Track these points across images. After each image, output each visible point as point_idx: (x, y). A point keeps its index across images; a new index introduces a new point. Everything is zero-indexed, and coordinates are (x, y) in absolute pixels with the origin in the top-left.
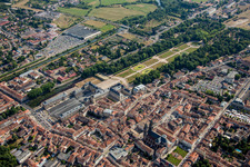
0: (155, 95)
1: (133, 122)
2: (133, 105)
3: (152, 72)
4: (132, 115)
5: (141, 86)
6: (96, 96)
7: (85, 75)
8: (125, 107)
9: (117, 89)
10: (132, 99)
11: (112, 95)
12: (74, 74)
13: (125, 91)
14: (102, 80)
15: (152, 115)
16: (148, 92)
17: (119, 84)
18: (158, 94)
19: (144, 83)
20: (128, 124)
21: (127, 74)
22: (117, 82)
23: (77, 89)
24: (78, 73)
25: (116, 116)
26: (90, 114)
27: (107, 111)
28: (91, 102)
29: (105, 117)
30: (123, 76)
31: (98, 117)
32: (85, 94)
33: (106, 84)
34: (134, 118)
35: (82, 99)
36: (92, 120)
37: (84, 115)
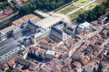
0: (101, 33)
1: (79, 65)
2: (77, 45)
3: (97, 8)
4: (77, 57)
5: (86, 24)
6: (37, 35)
7: (23, 12)
8: (69, 48)
9: (60, 28)
10: (76, 39)
11: (55, 34)
12: (11, 11)
13: (68, 30)
14: (42, 18)
15: (99, 56)
16: (94, 30)
17: (61, 23)
18: (105, 32)
19: (89, 20)
20: (74, 67)
21: (69, 10)
22: (58, 20)
23: (15, 28)
24: (15, 9)
25: (60, 58)
26: (31, 56)
27: (49, 52)
28: (31, 43)
29: (47, 60)
30: (64, 13)
31: (40, 59)
32: (24, 33)
33: (47, 21)
34: (79, 60)
35: (21, 39)
36: (33, 62)
37: (25, 57)
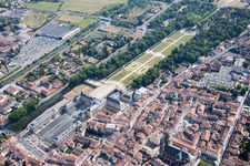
0: (159, 98)
1: (142, 136)
2: (137, 114)
3: (149, 71)
4: (139, 127)
5: (142, 90)
6: (92, 108)
7: (73, 84)
8: (129, 118)
9: (116, 97)
10: (135, 107)
11: (111, 105)
12: (60, 84)
13: (125, 98)
14: (95, 87)
15: (162, 123)
16: (151, 95)
17: (116, 91)
18: (163, 96)
19: (145, 85)
20: (138, 139)
21: (121, 75)
22: (112, 88)
23: (68, 102)
24: (64, 81)
25: (121, 130)
26: (90, 132)
27: (108, 126)
28: (88, 117)
29: (108, 134)
30: (117, 79)
31: (100, 134)
33: (101, 90)
34: (142, 131)
35: (76, 114)
36: (93, 139)
37: (83, 134)
